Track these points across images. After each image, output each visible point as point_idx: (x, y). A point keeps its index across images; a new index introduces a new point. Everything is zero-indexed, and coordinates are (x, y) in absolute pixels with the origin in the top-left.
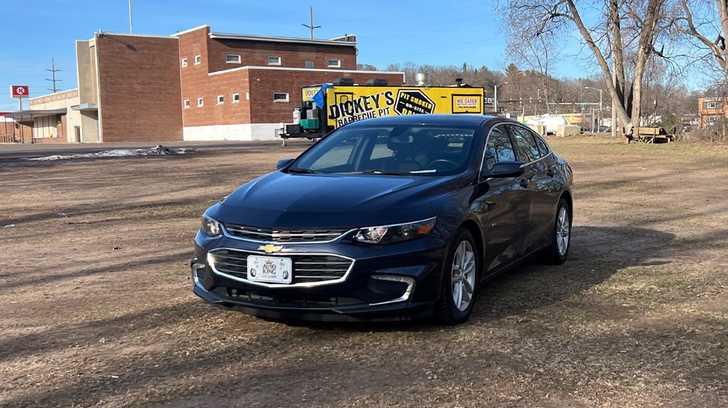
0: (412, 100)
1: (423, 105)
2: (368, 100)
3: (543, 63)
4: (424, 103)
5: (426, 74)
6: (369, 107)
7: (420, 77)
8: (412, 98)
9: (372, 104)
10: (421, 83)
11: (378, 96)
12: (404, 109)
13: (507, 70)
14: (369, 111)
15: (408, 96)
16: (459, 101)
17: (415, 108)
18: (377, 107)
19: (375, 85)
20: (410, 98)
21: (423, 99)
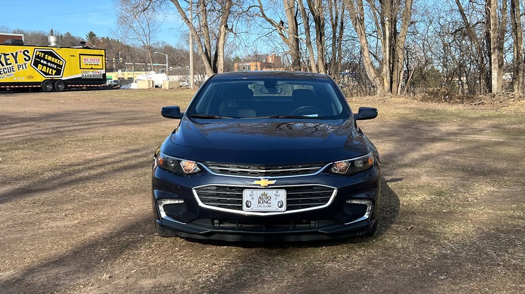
0: (46, 58)
1: (56, 62)
2: (7, 57)
3: (147, 32)
4: (56, 60)
5: (58, 37)
6: (8, 63)
7: (52, 40)
8: (46, 56)
9: (11, 60)
10: (53, 44)
11: (17, 53)
12: (39, 65)
13: (87, 36)
14: (8, 66)
15: (43, 54)
16: (85, 60)
17: (49, 64)
18: (16, 63)
19: (13, 44)
20: (44, 56)
21: (56, 57)
